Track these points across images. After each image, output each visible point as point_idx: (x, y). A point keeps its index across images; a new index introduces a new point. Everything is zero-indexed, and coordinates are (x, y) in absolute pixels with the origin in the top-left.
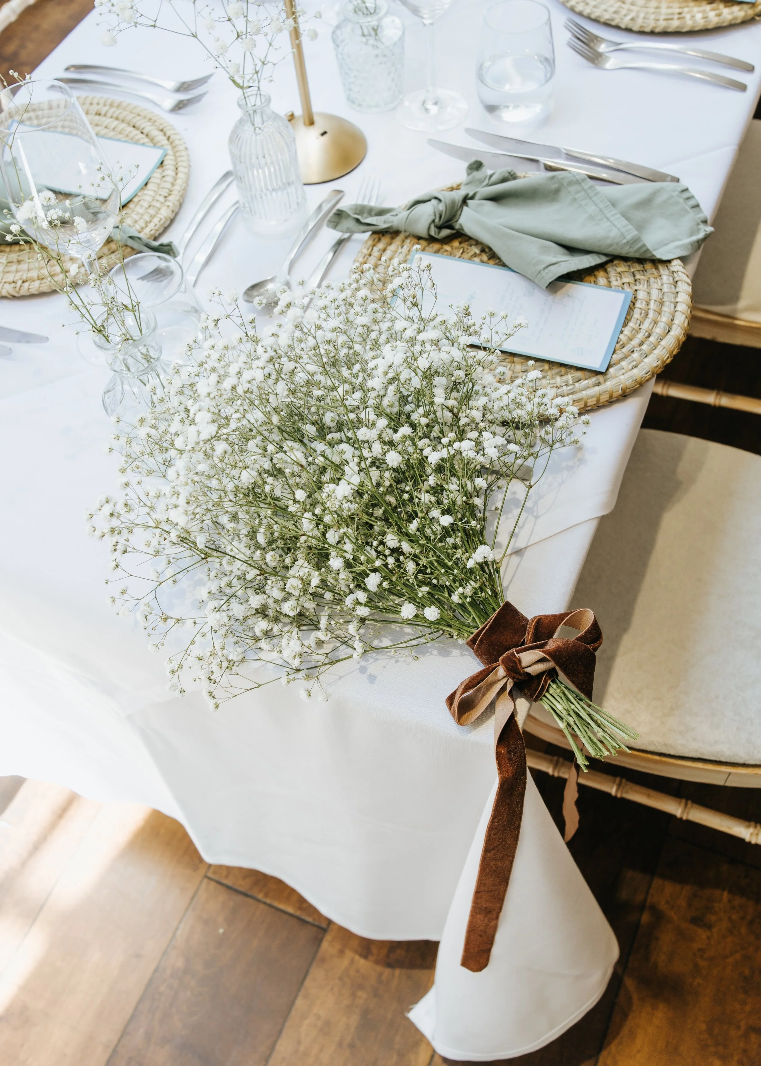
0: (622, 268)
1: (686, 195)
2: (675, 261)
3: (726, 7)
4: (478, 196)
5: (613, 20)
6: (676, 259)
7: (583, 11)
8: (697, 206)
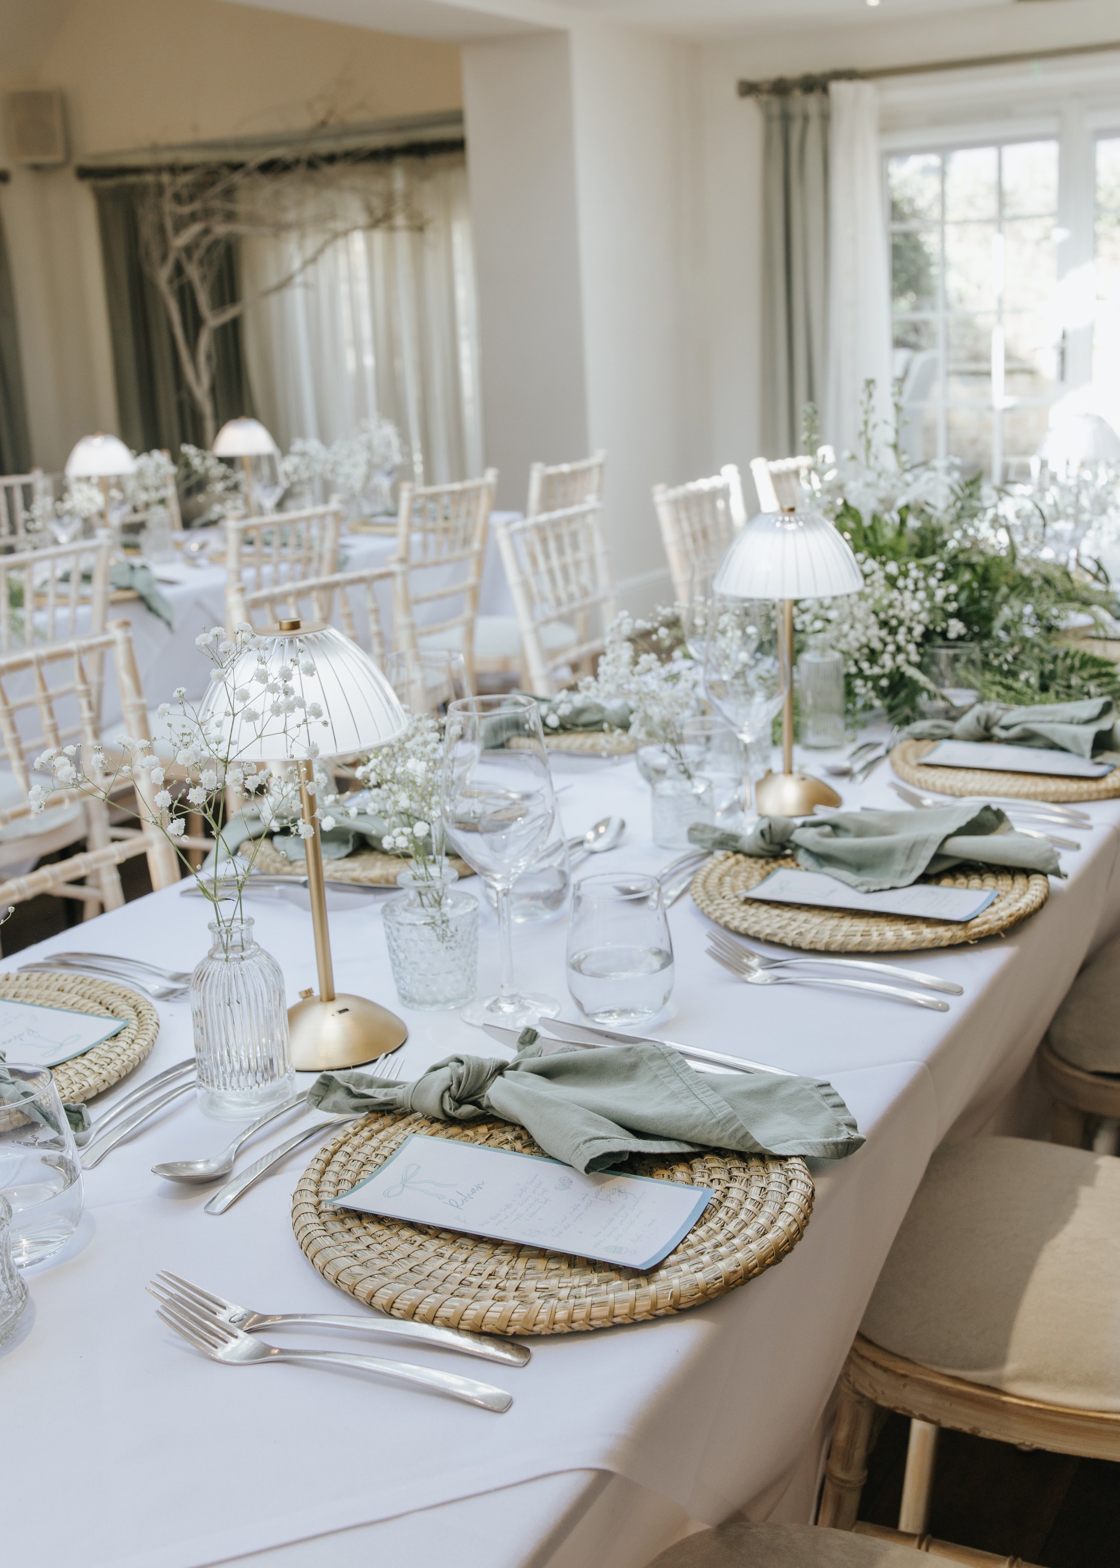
0: (714, 1162)
1: (825, 1091)
2: (794, 1160)
3: (927, 927)
4: (522, 1067)
5: (775, 935)
6: (796, 1156)
7: (738, 927)
8: (842, 1105)
